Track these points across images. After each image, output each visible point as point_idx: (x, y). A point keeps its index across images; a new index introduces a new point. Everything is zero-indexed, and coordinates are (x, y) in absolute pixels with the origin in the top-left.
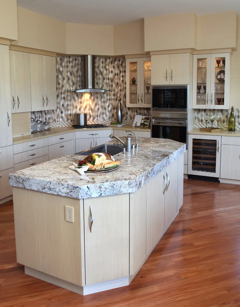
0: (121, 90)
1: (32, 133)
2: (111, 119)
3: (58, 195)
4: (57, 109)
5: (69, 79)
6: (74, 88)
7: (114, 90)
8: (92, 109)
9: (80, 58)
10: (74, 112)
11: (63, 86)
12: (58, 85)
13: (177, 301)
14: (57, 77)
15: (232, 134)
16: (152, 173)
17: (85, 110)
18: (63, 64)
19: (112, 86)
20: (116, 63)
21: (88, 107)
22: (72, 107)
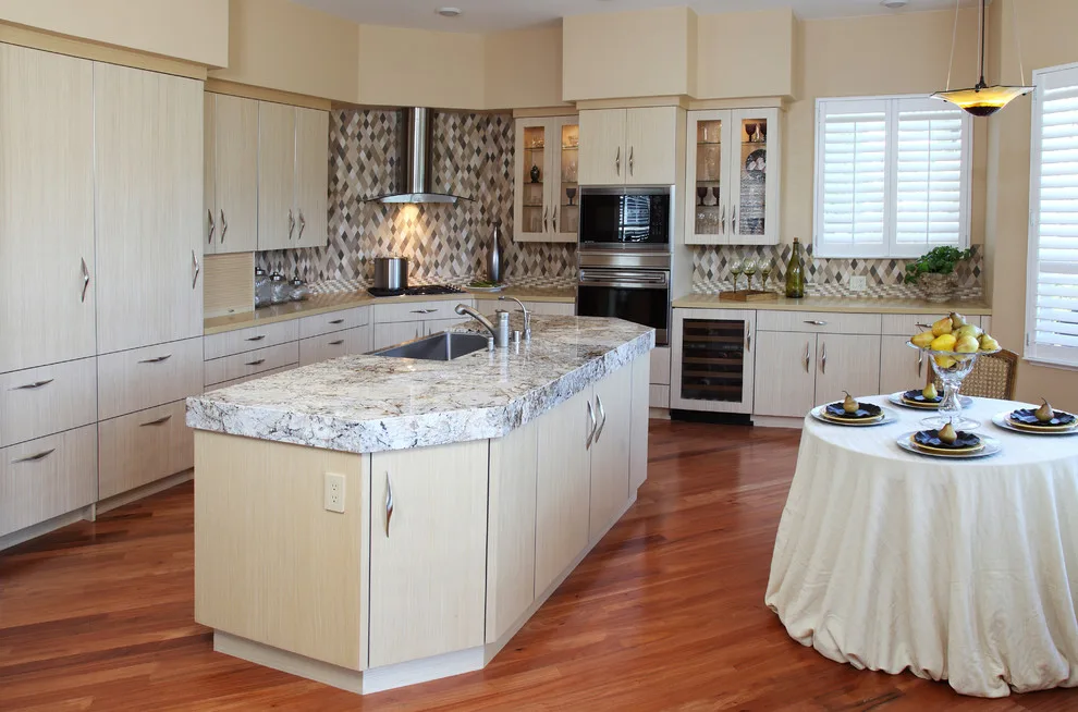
0: (500, 199)
1: (257, 307)
2: (472, 272)
3: (307, 446)
4: (328, 245)
5: (362, 168)
6: (375, 192)
7: (484, 199)
8: (422, 247)
9: (394, 115)
10: (374, 254)
11: (346, 186)
12: (332, 183)
13: (605, 697)
14: (332, 162)
15: (796, 304)
16: (552, 393)
17: (402, 248)
18: (349, 130)
19: (478, 187)
20: (490, 127)
21: (412, 242)
22: (367, 242)
